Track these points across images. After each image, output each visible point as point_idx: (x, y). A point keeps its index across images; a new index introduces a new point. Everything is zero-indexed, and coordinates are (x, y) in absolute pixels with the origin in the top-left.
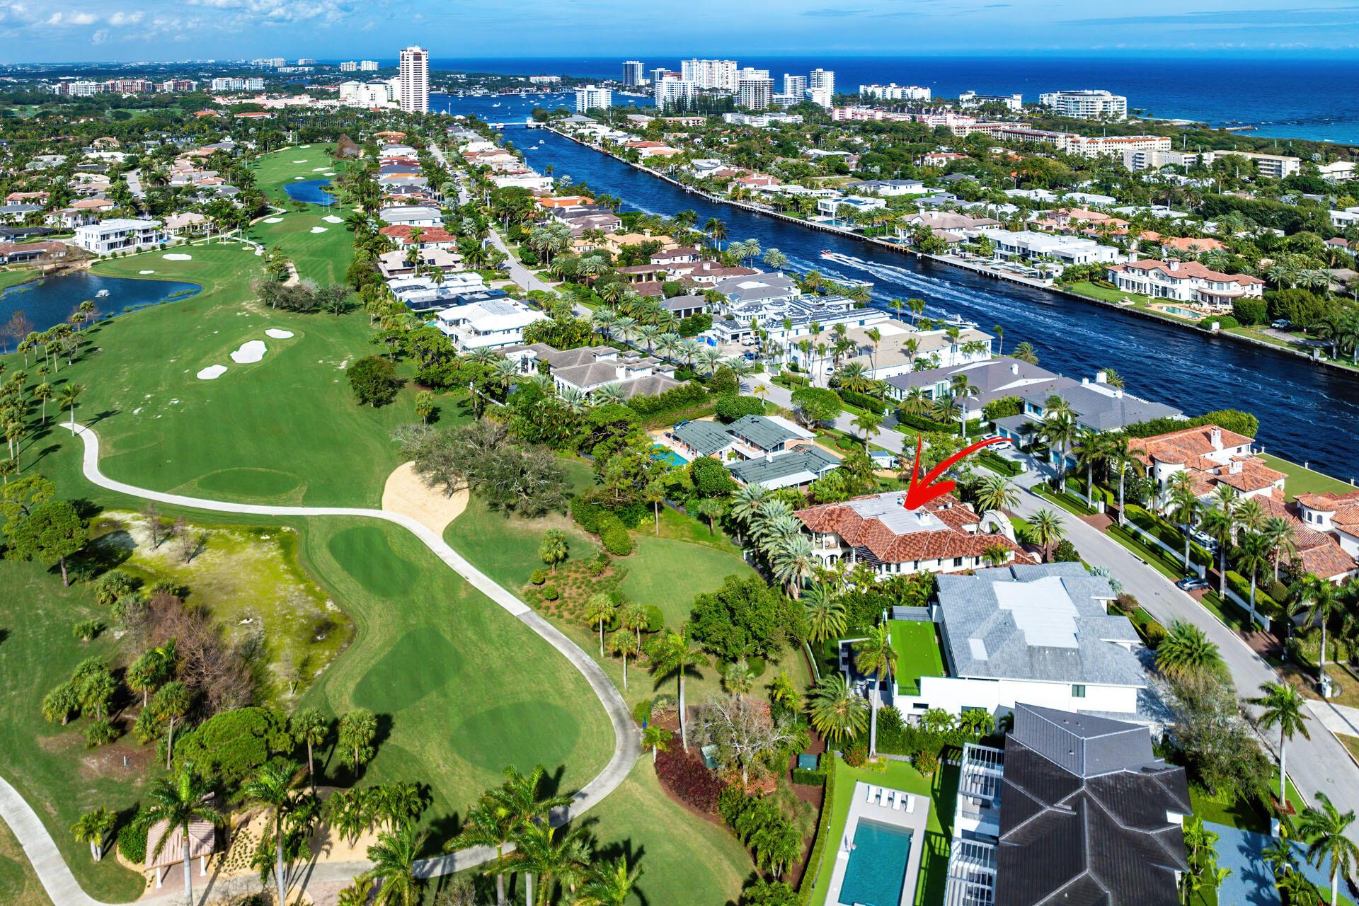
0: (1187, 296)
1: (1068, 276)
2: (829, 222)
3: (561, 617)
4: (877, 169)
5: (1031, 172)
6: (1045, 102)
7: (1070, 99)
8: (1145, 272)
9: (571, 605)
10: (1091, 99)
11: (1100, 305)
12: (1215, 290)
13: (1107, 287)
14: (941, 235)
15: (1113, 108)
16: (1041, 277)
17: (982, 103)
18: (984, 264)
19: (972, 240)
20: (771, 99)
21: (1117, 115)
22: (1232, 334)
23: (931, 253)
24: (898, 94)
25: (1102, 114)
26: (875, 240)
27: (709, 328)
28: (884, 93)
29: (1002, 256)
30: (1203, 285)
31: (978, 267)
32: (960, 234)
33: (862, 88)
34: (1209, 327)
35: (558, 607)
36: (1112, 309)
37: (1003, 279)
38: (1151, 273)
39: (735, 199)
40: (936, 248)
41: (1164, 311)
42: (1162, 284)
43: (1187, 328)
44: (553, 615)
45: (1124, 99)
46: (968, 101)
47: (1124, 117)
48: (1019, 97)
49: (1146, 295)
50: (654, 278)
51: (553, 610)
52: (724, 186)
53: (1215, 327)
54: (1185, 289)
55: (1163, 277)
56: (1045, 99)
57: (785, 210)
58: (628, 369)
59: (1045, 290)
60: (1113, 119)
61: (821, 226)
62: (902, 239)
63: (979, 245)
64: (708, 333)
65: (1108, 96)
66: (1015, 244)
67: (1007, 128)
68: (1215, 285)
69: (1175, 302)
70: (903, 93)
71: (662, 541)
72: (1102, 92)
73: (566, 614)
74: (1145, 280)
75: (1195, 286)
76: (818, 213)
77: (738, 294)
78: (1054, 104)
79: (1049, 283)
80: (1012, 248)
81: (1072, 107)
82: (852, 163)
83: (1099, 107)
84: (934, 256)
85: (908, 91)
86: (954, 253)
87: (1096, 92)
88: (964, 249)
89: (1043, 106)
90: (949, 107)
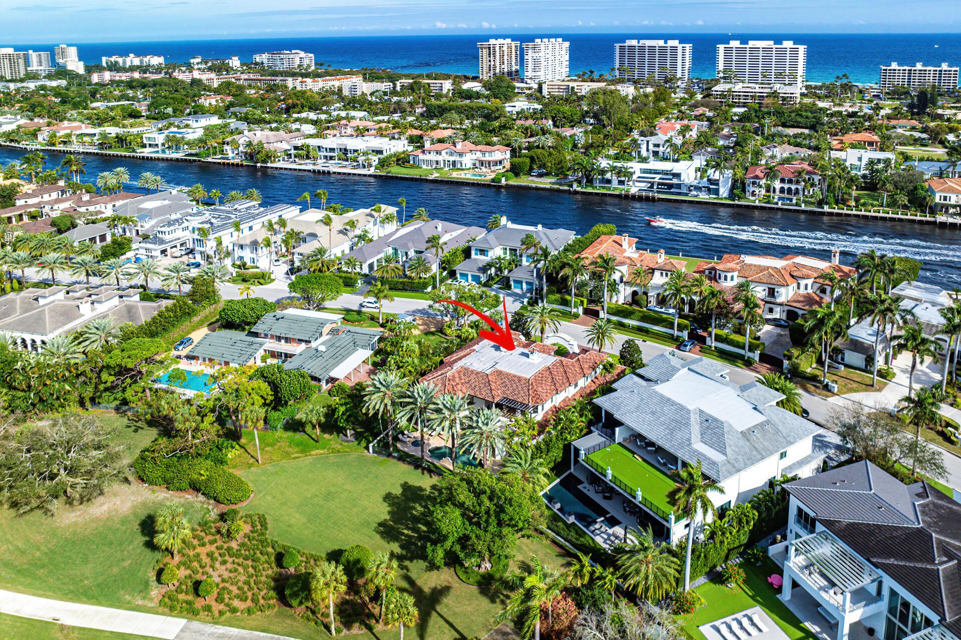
0: (469, 165)
1: (383, 163)
2: (157, 152)
3: (234, 610)
4: (170, 110)
5: (295, 101)
6: (258, 60)
7: (276, 57)
8: (438, 153)
9: (235, 591)
10: (292, 56)
11: (416, 180)
12: (488, 158)
13: (412, 167)
14: (272, 147)
15: (306, 62)
16: (364, 167)
17: (210, 64)
18: (314, 164)
19: (296, 148)
20: (26, 70)
21: (309, 66)
22: (516, 184)
23: (266, 163)
24: (137, 62)
25: (300, 66)
26: (210, 160)
27: (130, 249)
28: (124, 62)
29: (326, 157)
30: (479, 155)
31: (311, 167)
32: (285, 146)
33: (104, 59)
34: (500, 181)
35: (219, 599)
36: (427, 180)
37: (334, 173)
38: (443, 153)
39: (54, 145)
40: (268, 157)
41: (463, 176)
42: (452, 159)
43: (484, 185)
44: (221, 613)
45: (312, 55)
46: (198, 63)
47: (313, 68)
48: (236, 58)
49: (442, 169)
50: (25, 218)
51: (216, 607)
52: (34, 135)
53: (503, 181)
54: (468, 160)
55: (451, 154)
56: (258, 58)
57: (110, 147)
58: (93, 303)
59: (370, 176)
60: (306, 70)
61: (153, 155)
62: (232, 156)
63: (303, 152)
64: (130, 254)
65: (302, 54)
66: (335, 147)
67: (246, 77)
68: (487, 154)
69: (463, 170)
70: (141, 61)
71: (270, 468)
72: (298, 51)
73: (236, 603)
74: (440, 158)
75: (475, 157)
76: (144, 146)
77: (146, 215)
78: (265, 61)
79: (372, 171)
80: (332, 150)
81: (278, 62)
82: (142, 108)
83: (297, 62)
84: (269, 165)
85: (146, 59)
86: (284, 160)
87: (293, 51)
88: (290, 156)
89: (256, 64)
90: (184, 69)
